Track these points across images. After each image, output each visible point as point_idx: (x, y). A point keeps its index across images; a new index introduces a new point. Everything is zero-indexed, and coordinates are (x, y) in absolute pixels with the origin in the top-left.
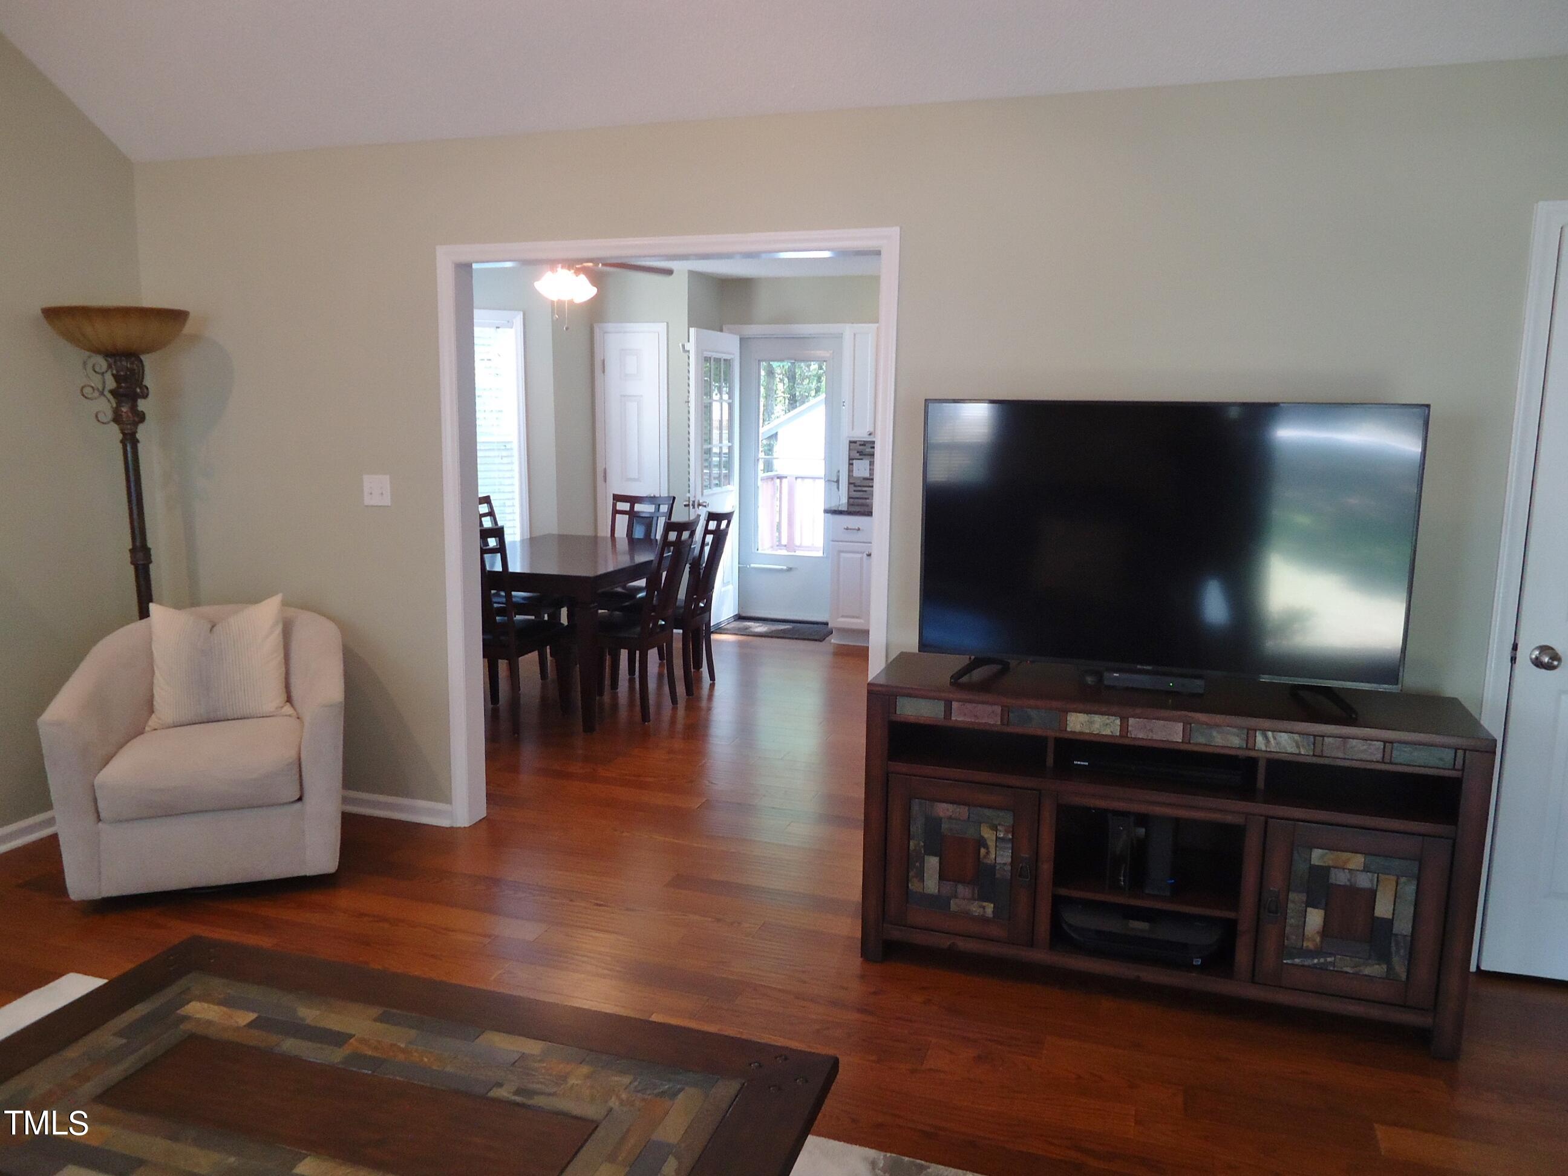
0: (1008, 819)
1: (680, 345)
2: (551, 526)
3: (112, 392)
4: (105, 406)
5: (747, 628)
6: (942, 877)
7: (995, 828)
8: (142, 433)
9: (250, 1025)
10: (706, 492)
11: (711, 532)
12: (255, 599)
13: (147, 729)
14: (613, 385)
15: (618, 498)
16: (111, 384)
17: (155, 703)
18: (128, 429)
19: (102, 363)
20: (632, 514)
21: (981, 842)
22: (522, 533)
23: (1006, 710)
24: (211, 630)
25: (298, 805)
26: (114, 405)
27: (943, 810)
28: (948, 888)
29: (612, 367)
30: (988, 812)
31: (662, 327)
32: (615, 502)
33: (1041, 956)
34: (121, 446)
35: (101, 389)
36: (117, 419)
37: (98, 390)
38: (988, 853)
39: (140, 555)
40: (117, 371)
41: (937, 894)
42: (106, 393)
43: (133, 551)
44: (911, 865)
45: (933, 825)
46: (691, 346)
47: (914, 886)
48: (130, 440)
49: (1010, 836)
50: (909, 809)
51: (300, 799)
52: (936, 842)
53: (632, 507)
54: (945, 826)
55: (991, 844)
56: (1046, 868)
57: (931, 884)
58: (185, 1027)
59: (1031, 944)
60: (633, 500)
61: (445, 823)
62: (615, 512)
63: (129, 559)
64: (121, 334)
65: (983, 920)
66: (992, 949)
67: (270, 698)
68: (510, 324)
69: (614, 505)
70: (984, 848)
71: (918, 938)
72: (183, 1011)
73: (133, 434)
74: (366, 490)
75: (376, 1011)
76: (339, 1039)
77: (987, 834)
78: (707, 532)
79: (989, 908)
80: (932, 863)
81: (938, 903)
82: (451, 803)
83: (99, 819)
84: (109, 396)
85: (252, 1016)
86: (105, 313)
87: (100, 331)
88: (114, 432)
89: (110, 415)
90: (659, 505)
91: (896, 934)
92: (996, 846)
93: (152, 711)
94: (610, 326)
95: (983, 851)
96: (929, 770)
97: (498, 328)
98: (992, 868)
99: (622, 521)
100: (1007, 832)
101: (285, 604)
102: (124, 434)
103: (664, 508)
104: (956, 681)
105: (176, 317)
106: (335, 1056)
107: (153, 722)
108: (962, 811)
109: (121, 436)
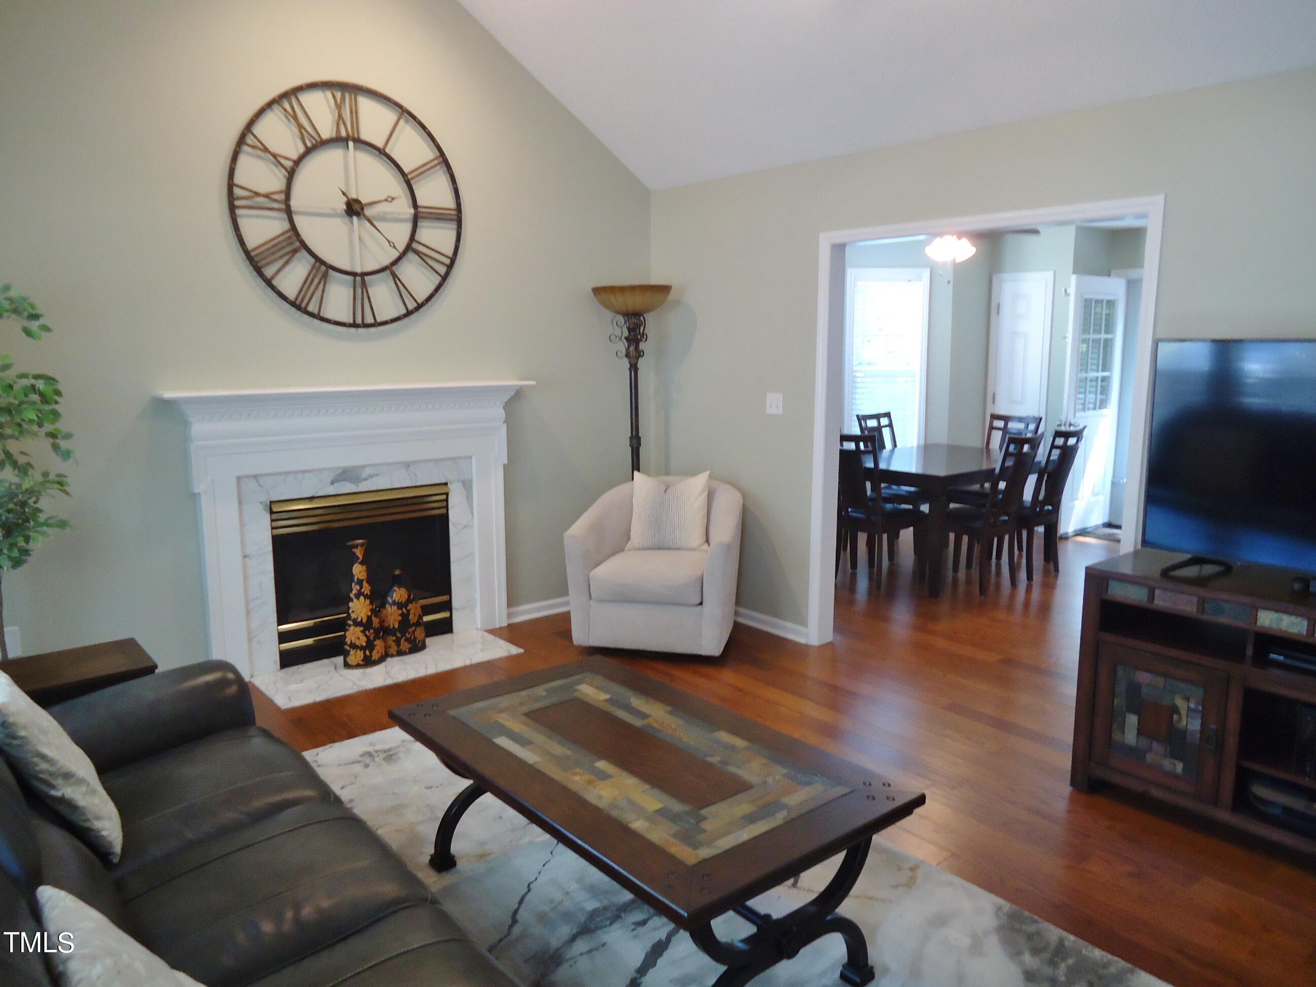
0: (1199, 693)
1: (1063, 289)
2: (942, 437)
3: (626, 338)
4: (622, 346)
5: (1113, 534)
6: (1141, 732)
7: (1187, 699)
8: (641, 363)
9: (606, 700)
10: (1079, 414)
11: (1057, 447)
12: (694, 473)
13: (626, 549)
14: (1006, 323)
15: (994, 417)
16: (626, 333)
17: (631, 534)
18: (633, 361)
19: (621, 319)
20: (1005, 430)
21: (1175, 710)
22: (919, 441)
23: (1202, 602)
24: (665, 491)
25: (700, 607)
26: (627, 346)
27: (1143, 677)
28: (1144, 742)
29: (1006, 310)
30: (1181, 685)
31: (1050, 275)
32: (992, 419)
33: (1224, 815)
34: (629, 372)
35: (620, 336)
36: (627, 355)
37: (619, 337)
38: (1180, 720)
39: (635, 441)
40: (629, 325)
41: (1135, 744)
42: (623, 338)
43: (631, 438)
44: (1114, 719)
45: (1134, 689)
46: (1072, 290)
47: (1117, 736)
48: (634, 368)
49: (1200, 708)
50: (1114, 671)
51: (701, 604)
52: (1136, 704)
53: (1006, 425)
54: (1144, 691)
55: (1183, 712)
56: (1232, 741)
57: (1130, 737)
58: (577, 694)
59: (1215, 801)
60: (1006, 419)
61: (802, 640)
62: (992, 428)
63: (629, 444)
64: (632, 302)
65: (1173, 775)
66: (1183, 802)
67: (695, 538)
68: (919, 278)
69: (991, 423)
70: (1177, 714)
71: (1117, 779)
72: (577, 687)
73: (636, 365)
74: (768, 404)
75: (669, 708)
76: (644, 716)
77: (1180, 703)
78: (1053, 446)
79: (1179, 767)
80: (1132, 720)
81: (1136, 753)
82: (807, 627)
83: (591, 598)
84: (625, 341)
85: (607, 696)
86: (622, 289)
87: (620, 301)
88: (626, 363)
89: (624, 352)
90: (1028, 425)
91: (1100, 773)
92: (1188, 715)
93: (629, 538)
94: (1005, 276)
95: (1175, 717)
96: (1132, 642)
97: (909, 281)
98: (1184, 733)
99: (997, 436)
100: (1197, 704)
101: (711, 477)
102: (631, 365)
103: (1032, 427)
104: (1166, 573)
105: (664, 289)
106: (638, 722)
107: (629, 545)
108: (1160, 681)
109: (629, 366)
